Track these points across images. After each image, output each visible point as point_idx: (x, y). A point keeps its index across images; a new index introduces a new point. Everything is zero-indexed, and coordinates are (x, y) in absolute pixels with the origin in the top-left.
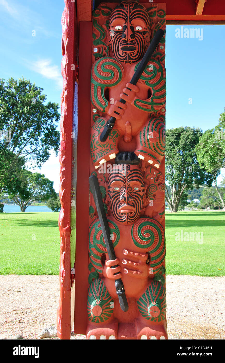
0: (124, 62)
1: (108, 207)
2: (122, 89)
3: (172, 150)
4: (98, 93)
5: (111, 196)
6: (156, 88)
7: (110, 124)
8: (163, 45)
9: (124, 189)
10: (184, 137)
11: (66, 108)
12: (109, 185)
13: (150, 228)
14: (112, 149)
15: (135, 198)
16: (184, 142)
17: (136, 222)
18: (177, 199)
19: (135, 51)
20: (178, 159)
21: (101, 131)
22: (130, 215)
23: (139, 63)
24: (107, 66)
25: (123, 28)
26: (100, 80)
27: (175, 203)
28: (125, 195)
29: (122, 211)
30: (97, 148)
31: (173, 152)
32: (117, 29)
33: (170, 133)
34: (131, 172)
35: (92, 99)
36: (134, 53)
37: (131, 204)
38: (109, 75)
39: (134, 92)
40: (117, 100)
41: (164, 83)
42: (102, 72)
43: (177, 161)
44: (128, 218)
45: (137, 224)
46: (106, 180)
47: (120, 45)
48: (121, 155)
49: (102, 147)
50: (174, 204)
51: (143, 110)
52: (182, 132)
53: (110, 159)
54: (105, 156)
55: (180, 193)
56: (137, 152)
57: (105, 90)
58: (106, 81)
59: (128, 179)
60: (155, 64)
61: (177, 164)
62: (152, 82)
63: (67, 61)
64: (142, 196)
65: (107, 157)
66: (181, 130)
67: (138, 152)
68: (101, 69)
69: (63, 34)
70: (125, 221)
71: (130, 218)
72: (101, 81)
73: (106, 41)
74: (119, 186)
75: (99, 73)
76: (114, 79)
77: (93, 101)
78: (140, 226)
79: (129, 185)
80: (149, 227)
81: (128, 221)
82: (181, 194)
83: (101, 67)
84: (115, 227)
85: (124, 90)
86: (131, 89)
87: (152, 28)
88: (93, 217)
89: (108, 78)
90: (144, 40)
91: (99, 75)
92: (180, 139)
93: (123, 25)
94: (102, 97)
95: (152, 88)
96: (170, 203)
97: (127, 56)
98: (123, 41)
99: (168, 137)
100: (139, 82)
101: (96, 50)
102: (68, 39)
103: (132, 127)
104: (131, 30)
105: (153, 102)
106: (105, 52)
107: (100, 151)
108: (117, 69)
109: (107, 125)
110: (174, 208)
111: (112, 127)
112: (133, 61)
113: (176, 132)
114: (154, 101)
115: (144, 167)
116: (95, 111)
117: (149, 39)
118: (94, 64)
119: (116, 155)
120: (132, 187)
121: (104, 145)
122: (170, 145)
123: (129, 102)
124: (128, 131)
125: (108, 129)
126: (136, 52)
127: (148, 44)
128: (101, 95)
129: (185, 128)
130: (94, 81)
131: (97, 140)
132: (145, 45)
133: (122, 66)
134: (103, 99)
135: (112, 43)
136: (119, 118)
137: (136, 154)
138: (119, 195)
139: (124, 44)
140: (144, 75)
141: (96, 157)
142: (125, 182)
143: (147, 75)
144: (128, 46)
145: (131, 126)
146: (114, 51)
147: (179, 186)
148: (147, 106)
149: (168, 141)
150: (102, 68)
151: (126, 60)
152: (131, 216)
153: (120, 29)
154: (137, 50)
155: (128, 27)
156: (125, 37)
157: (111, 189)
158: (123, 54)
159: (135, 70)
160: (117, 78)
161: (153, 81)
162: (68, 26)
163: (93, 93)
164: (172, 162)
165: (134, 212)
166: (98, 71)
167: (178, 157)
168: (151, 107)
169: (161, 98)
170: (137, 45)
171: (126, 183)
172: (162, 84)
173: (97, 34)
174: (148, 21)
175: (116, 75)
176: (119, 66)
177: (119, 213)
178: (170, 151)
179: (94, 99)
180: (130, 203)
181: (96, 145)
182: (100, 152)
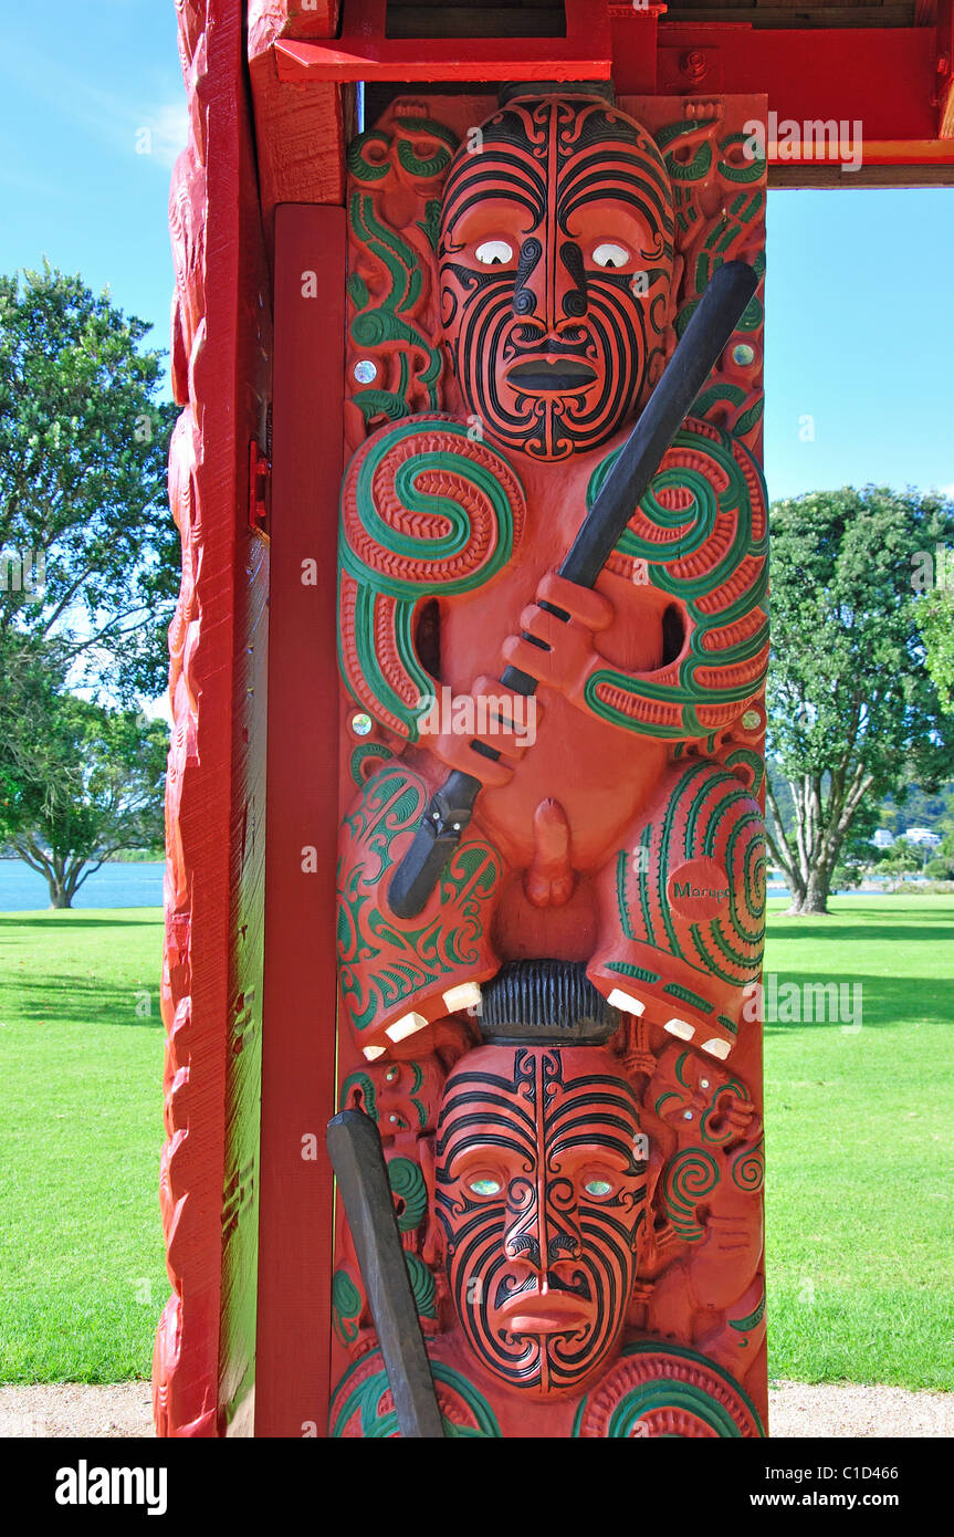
0: (527, 449)
1: (439, 1282)
2: (516, 611)
3: (802, 606)
4: (376, 635)
5: (455, 1230)
6: (710, 599)
7: (447, 812)
8: (748, 342)
9: (529, 1193)
10: (860, 540)
11: (196, 721)
12: (442, 1162)
13: (681, 1422)
14: (457, 961)
15: (590, 1245)
16: (859, 568)
17: (599, 1385)
18: (826, 848)
19: (589, 386)
20: (828, 650)
21: (396, 855)
22: (562, 1347)
23: (611, 453)
24: (429, 475)
25: (519, 252)
26: (389, 559)
27: (815, 867)
28: (532, 1229)
29: (518, 1323)
30: (371, 949)
31: (807, 614)
32: (488, 261)
33: (791, 521)
34: (572, 1094)
35: (343, 665)
36: (581, 399)
37: (568, 1281)
38: (442, 527)
39: (585, 628)
40: (487, 675)
41: (755, 572)
42: (398, 510)
43: (827, 662)
44: (551, 1365)
45: (603, 1397)
46: (428, 1121)
47: (506, 355)
48: (512, 989)
49: (404, 948)
50: (812, 874)
51: (633, 731)
52: (850, 514)
53: (451, 1011)
54: (421, 998)
55: (840, 816)
56: (599, 971)
57: (415, 617)
58: (424, 568)
59: (549, 1134)
60: (702, 461)
61: (823, 674)
62: (685, 568)
63: (198, 452)
64: (629, 1226)
65: (428, 1004)
66: (843, 504)
67: (605, 973)
68: (396, 495)
69: (175, 290)
70: (537, 1380)
71: (563, 1366)
72: (395, 564)
73: (423, 320)
74: (497, 1172)
75: (383, 515)
76: (467, 551)
77: (349, 675)
78: (621, 1411)
79: (555, 1168)
80: (676, 1416)
81: (552, 1383)
82: (843, 821)
83: (395, 480)
84: (478, 1417)
85: (528, 617)
86: (567, 610)
87: (686, 243)
88: (354, 1339)
89: (431, 549)
90: (641, 321)
91: (385, 531)
92: (840, 550)
93: (522, 238)
94: (398, 658)
95: (690, 605)
96: (791, 865)
97: (541, 419)
98: (518, 333)
99: (780, 541)
100: (613, 571)
101: (366, 372)
102: (204, 321)
103: (573, 828)
104: (568, 266)
105: (692, 688)
106: (418, 383)
107: (390, 969)
108: (484, 495)
109: (430, 819)
110: (809, 894)
111: (458, 834)
112: (578, 444)
113: (820, 517)
114: (701, 679)
115: (640, 1047)
116: (362, 724)
117: (673, 312)
118: (358, 452)
119: (485, 989)
120: (572, 1179)
121: (410, 938)
122: (791, 582)
123: (556, 684)
124: (552, 849)
125: (436, 845)
126: (593, 393)
127: (664, 340)
128: (394, 642)
129: (862, 495)
130: (356, 564)
131: (374, 901)
132: (646, 349)
133: (518, 474)
134: (407, 668)
135: (458, 340)
136: (501, 780)
137: (597, 985)
138: (500, 1226)
139: (528, 345)
140: (641, 532)
141: (366, 999)
142: (531, 1150)
143: (656, 526)
144: (551, 358)
145: (569, 828)
146: (468, 383)
147: (833, 786)
148: (656, 707)
149: (780, 559)
150: (399, 489)
151: (536, 443)
152: (570, 1353)
153: (503, 262)
154: (599, 385)
155: (548, 251)
156: (532, 305)
157: (452, 1191)
158: (518, 408)
159: (589, 501)
160: (486, 549)
161: (691, 564)
162: (201, 247)
163: (350, 629)
164: (800, 665)
165: (588, 1327)
166: (378, 505)
167: (833, 640)
168: (679, 712)
169: (742, 659)
170: (601, 353)
171: (541, 1157)
172: (746, 578)
173: (374, 280)
174: (662, 213)
175: (480, 529)
176: (502, 474)
177: (502, 1334)
178: (792, 609)
179: (355, 668)
180: (561, 1276)
181: (367, 934)
182: (387, 973)
